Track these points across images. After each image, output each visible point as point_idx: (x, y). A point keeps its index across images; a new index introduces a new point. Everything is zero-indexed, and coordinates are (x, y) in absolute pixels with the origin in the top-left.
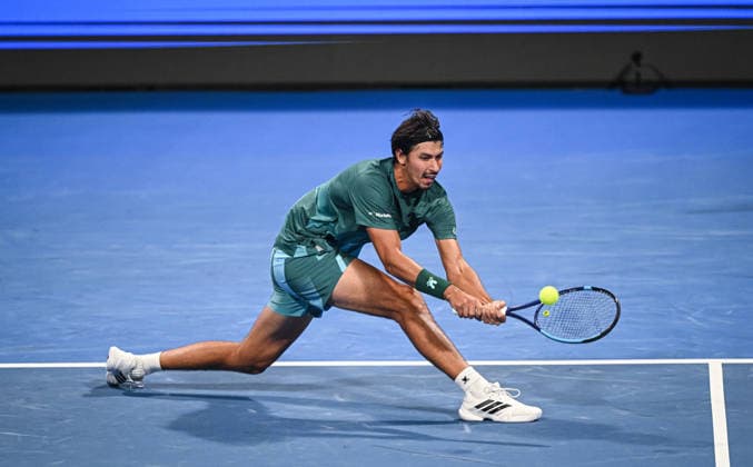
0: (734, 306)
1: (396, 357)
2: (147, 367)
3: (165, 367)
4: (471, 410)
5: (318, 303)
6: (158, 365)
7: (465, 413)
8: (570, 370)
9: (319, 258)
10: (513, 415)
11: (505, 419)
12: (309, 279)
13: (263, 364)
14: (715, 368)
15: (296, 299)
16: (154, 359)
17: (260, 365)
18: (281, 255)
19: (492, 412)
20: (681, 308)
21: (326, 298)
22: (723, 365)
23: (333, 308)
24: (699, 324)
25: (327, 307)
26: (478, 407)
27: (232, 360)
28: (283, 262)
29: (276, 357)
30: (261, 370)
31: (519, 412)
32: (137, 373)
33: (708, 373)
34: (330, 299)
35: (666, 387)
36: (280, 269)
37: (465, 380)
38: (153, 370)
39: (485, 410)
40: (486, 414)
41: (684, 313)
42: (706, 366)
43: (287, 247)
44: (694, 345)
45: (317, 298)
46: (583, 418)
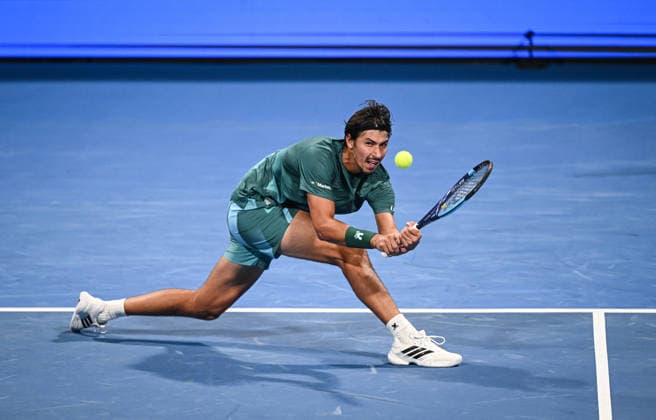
0: (618, 261)
1: (311, 304)
2: (112, 312)
3: (129, 312)
4: (397, 354)
5: (269, 251)
6: (123, 311)
7: (394, 358)
8: (467, 317)
9: (268, 211)
10: (435, 361)
11: (427, 364)
12: (259, 231)
13: (219, 309)
14: (599, 317)
15: (249, 250)
16: (118, 305)
17: (215, 311)
18: (235, 207)
19: (416, 357)
20: (569, 263)
21: (276, 248)
22: (606, 314)
23: (282, 256)
24: (585, 277)
25: (277, 255)
26: (404, 352)
27: (189, 307)
28: (236, 214)
29: (230, 304)
30: (216, 316)
31: (441, 357)
32: (103, 317)
33: (592, 321)
34: (279, 249)
35: (553, 333)
36: (234, 221)
37: (395, 326)
38: (119, 315)
39: (410, 355)
40: (411, 359)
41: (572, 267)
42: (590, 315)
43: (240, 200)
44: (580, 296)
45: (267, 248)
46: (479, 361)
